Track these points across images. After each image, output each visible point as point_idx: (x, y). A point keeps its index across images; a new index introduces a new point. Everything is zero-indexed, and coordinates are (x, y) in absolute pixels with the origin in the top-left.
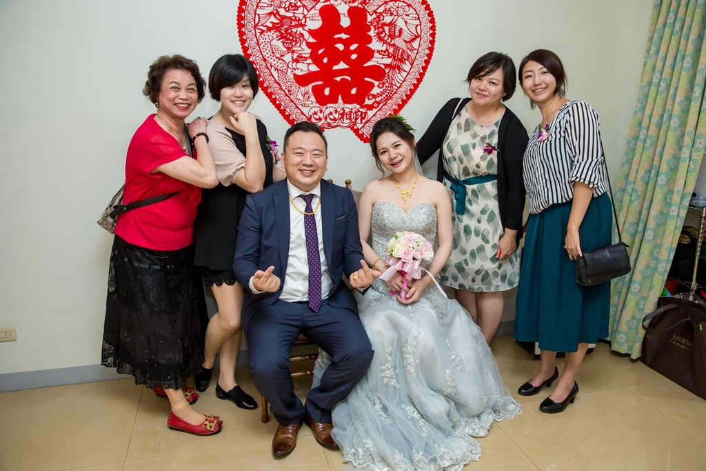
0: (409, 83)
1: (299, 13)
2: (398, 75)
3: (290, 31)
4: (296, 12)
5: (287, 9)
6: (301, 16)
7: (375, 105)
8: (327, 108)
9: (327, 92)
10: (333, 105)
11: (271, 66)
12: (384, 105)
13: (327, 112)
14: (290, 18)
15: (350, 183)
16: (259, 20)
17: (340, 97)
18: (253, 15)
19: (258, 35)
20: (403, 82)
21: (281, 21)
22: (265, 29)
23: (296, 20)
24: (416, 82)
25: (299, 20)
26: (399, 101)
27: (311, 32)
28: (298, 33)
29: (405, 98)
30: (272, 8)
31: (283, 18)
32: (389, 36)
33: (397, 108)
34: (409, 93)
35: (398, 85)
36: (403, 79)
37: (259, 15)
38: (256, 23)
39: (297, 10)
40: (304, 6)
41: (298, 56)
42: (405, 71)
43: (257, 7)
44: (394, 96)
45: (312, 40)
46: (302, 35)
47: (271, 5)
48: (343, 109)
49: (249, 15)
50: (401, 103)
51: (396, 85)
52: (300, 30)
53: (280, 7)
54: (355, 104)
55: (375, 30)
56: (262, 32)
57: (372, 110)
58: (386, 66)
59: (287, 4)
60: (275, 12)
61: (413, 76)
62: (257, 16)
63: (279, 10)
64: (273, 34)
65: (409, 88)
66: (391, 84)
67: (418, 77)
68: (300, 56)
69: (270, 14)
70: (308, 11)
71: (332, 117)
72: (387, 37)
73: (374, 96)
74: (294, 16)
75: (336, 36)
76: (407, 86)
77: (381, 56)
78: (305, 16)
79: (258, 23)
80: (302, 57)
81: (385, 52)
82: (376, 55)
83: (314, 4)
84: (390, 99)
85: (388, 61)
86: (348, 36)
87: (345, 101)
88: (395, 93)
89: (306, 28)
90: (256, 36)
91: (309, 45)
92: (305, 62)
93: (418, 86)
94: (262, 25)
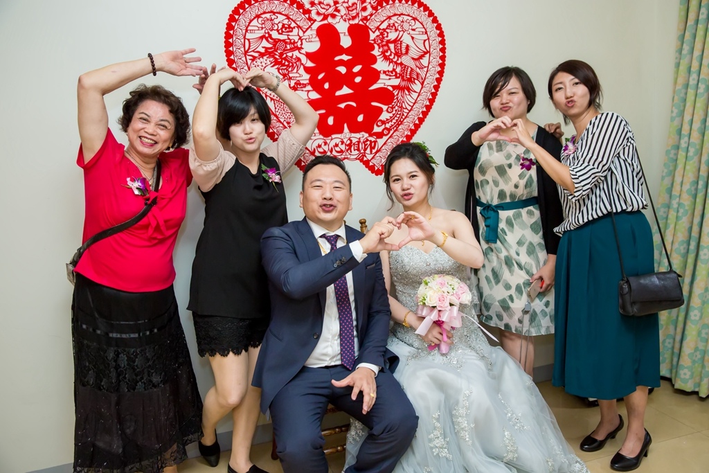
0: (421, 105)
1: (294, 36)
2: (409, 97)
3: (285, 56)
4: (290, 34)
5: (280, 31)
6: (296, 39)
7: (385, 132)
8: (332, 139)
9: (331, 121)
10: (339, 136)
11: (266, 96)
12: (395, 131)
13: (332, 144)
14: (284, 41)
15: (365, 223)
16: (250, 46)
17: (345, 125)
18: (243, 40)
19: (249, 62)
20: (414, 104)
21: (274, 45)
22: (256, 55)
23: (291, 43)
24: (428, 103)
25: (294, 42)
26: (411, 125)
27: (309, 55)
28: (294, 57)
29: (417, 122)
30: (263, 31)
31: (276, 41)
32: (395, 54)
33: (409, 133)
34: (421, 116)
35: (409, 108)
36: (414, 101)
37: (249, 40)
38: (247, 48)
39: (292, 31)
40: (299, 27)
41: (295, 83)
42: (415, 92)
43: (247, 31)
44: (405, 121)
45: (310, 64)
46: (299, 59)
47: (262, 28)
48: (349, 139)
49: (238, 41)
50: (413, 128)
51: (406, 108)
52: (296, 53)
53: (273, 29)
54: (363, 133)
55: (379, 48)
56: (254, 59)
57: (381, 137)
58: (394, 87)
59: (280, 25)
60: (267, 35)
61: (424, 97)
62: (247, 41)
63: (271, 33)
64: (266, 60)
65: (421, 111)
66: (401, 107)
67: (431, 97)
68: (298, 83)
69: (262, 38)
70: (304, 32)
71: (338, 149)
72: (393, 55)
73: (383, 122)
74: (289, 39)
75: (337, 58)
76: (419, 109)
77: (388, 77)
78: (300, 38)
79: (249, 48)
80: (300, 84)
81: (392, 72)
82: (382, 76)
83: (310, 24)
84: (401, 124)
85: (396, 82)
86: (350, 57)
87: (352, 130)
88: (406, 117)
89: (303, 51)
90: (247, 64)
91: (307, 70)
92: (304, 89)
93: (431, 108)
94: (253, 51)
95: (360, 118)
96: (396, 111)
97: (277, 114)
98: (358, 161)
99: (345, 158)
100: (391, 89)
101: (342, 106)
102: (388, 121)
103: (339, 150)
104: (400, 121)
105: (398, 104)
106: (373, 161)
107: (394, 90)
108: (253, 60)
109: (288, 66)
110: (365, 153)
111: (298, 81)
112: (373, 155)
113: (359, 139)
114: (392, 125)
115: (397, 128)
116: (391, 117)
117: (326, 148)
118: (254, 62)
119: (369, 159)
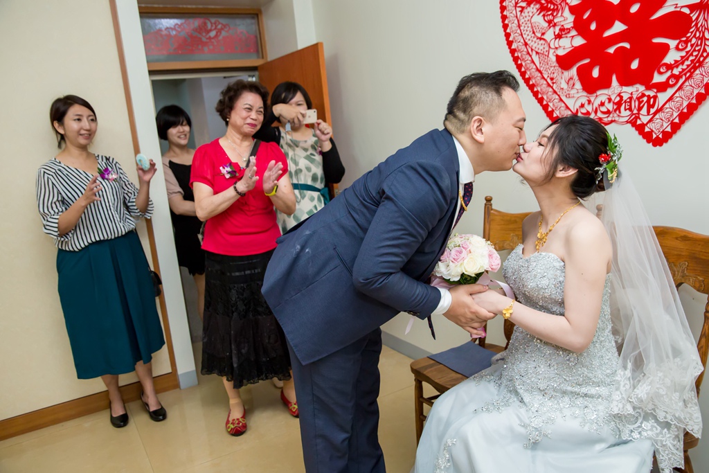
7: (672, 81)
8: (597, 96)
10: (605, 91)
13: (597, 103)
19: (519, 14)
41: (560, 29)
44: (707, 60)
54: (638, 85)
56: (522, 9)
57: (665, 90)
58: (692, 8)
64: (533, 9)
66: (703, 37)
68: (562, 29)
73: (670, 67)
80: (564, 30)
84: (700, 66)
87: (622, 83)
90: (517, 17)
92: (569, 35)
95: (635, 65)
96: (692, 46)
97: (542, 69)
98: (629, 125)
99: (612, 121)
100: (687, 11)
101: (611, 50)
102: (677, 64)
103: (606, 110)
104: (699, 61)
105: (698, 34)
106: (651, 125)
107: (691, 13)
108: (521, 11)
109: (553, 10)
110: (639, 114)
111: (563, 26)
112: (650, 117)
113: (632, 94)
114: (683, 70)
115: (692, 73)
116: (682, 57)
117: (589, 108)
118: (523, 14)
119: (645, 123)
